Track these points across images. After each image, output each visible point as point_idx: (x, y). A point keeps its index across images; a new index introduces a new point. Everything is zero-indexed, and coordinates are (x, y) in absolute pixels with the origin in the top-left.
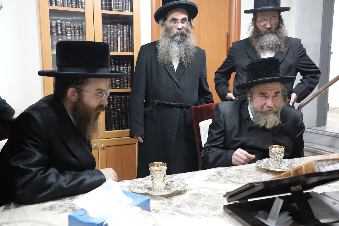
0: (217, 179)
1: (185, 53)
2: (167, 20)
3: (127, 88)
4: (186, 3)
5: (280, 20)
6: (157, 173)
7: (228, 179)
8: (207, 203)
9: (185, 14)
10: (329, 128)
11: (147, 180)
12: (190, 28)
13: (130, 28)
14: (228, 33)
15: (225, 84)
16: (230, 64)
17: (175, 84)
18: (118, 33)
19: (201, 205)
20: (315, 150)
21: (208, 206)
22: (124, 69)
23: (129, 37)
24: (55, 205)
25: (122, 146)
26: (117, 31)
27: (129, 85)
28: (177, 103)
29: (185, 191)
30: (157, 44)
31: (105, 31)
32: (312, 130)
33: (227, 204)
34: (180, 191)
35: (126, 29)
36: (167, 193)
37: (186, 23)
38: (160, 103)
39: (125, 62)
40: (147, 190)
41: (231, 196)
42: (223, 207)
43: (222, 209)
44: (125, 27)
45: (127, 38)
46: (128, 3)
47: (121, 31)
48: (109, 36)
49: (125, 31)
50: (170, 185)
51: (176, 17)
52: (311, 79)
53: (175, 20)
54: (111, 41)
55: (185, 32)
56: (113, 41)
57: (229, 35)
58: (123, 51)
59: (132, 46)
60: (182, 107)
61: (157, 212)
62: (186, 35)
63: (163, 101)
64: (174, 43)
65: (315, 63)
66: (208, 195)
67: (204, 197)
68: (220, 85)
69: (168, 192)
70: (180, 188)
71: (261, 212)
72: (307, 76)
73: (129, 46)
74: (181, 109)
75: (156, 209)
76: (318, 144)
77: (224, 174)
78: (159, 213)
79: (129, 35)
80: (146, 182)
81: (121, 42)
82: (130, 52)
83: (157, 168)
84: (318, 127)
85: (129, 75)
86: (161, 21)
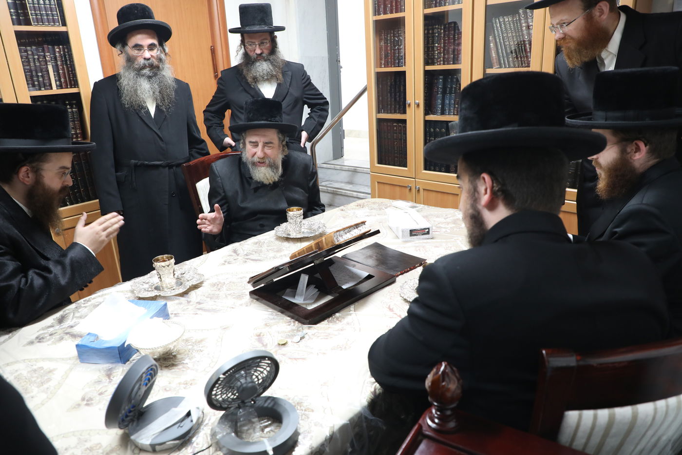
0: (235, 260)
1: (160, 92)
2: (127, 45)
4: (151, 23)
5: (274, 43)
6: (164, 269)
7: (247, 258)
8: (229, 292)
9: (153, 38)
10: (347, 160)
11: (151, 278)
12: (163, 56)
13: (66, 50)
14: (211, 47)
15: (220, 126)
16: (223, 100)
17: (156, 135)
18: (47, 58)
19: (224, 296)
20: (335, 190)
21: (233, 296)
23: (67, 64)
24: (43, 334)
26: (45, 57)
27: (79, 136)
28: (162, 162)
29: (202, 283)
30: (118, 81)
31: (25, 58)
32: (328, 166)
33: (252, 289)
34: (196, 284)
35: (58, 52)
36: (181, 290)
37: (155, 51)
38: (139, 164)
39: (67, 102)
40: (156, 291)
41: (255, 280)
42: (248, 294)
43: (248, 296)
44: (57, 48)
45: (62, 65)
46: (57, 12)
47: (50, 54)
48: (32, 64)
49: (57, 54)
50: (183, 279)
51: (140, 43)
52: (320, 113)
53: (138, 47)
54: (37, 73)
55: (157, 63)
56: (41, 72)
57: (214, 49)
58: (60, 87)
59: (73, 78)
60: (170, 166)
61: (176, 315)
62: (158, 67)
63: (142, 162)
64: (142, 79)
66: (229, 282)
67: (225, 285)
68: (212, 128)
70: (194, 281)
71: (288, 290)
72: (315, 109)
73: (69, 78)
74: (169, 169)
75: (176, 312)
76: (337, 182)
77: (240, 251)
79: (66, 61)
80: (151, 280)
81: (54, 72)
82: (72, 88)
83: (163, 264)
84: (335, 161)
85: (77, 121)
86: (119, 47)
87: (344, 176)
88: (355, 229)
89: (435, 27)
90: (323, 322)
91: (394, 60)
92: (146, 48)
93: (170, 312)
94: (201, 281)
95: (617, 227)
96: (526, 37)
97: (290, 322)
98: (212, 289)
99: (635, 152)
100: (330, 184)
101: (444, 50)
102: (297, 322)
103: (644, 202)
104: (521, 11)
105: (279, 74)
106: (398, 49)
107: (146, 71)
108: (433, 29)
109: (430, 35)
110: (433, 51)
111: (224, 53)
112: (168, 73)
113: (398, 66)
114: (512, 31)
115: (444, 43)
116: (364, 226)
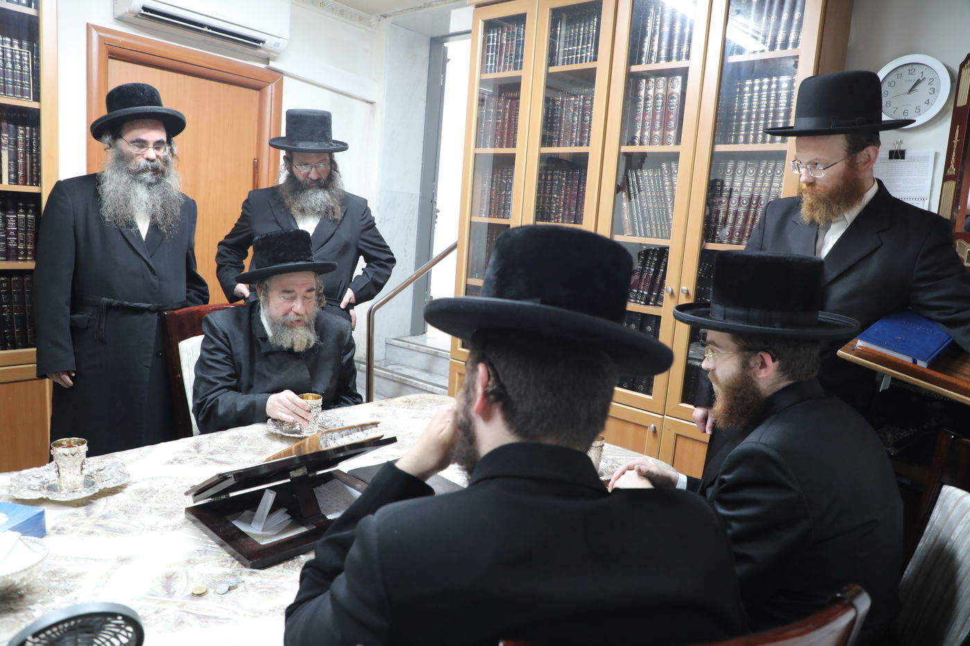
0: (191, 458)
2: (121, 137)
3: (25, 260)
5: (333, 164)
6: (66, 458)
7: (211, 458)
8: (158, 506)
9: (160, 131)
10: (430, 338)
11: (46, 472)
12: (170, 157)
13: (34, 134)
14: (255, 159)
15: (235, 267)
16: (245, 230)
17: (146, 266)
18: (3, 141)
19: (148, 511)
20: (403, 378)
21: (160, 512)
22: (16, 219)
23: (31, 153)
25: (12, 384)
27: (30, 253)
29: (123, 487)
32: (401, 343)
33: (191, 504)
34: (114, 488)
35: (22, 134)
36: (84, 493)
37: (162, 150)
39: (21, 205)
40: (45, 492)
41: (199, 492)
42: (184, 510)
43: (182, 516)
44: (21, 129)
45: (25, 153)
46: (29, 81)
47: (9, 136)
49: (20, 138)
50: (95, 477)
51: (145, 138)
52: (378, 269)
53: (141, 143)
55: (163, 166)
57: (258, 162)
58: (16, 182)
59: (36, 172)
61: (59, 531)
62: (163, 172)
63: (120, 301)
64: (139, 186)
65: (388, 244)
66: (164, 491)
67: (157, 495)
68: (224, 268)
69: (88, 493)
70: (112, 483)
71: (247, 512)
72: (372, 264)
73: (31, 172)
74: (158, 315)
75: (60, 526)
76: (409, 367)
77: (205, 448)
78: (63, 534)
79: (31, 148)
80: (46, 475)
81: (9, 160)
82: (32, 185)
83: (66, 451)
84: (413, 337)
85: (31, 232)
86: (107, 139)
87: (420, 360)
88: (358, 431)
89: (555, 172)
90: (275, 567)
91: (499, 208)
92: (151, 145)
93: (48, 527)
94: (123, 482)
95: (726, 472)
96: (669, 200)
97: (227, 561)
98: (136, 498)
99: (761, 368)
100: (398, 369)
101: (565, 204)
102: (237, 562)
103: (762, 441)
104: (664, 165)
105: (337, 206)
106: (506, 195)
107: (148, 176)
108: (552, 175)
109: (548, 182)
110: (550, 203)
111: (271, 170)
112: (176, 182)
113: (503, 218)
114: (651, 189)
115: (566, 195)
116: (374, 429)
